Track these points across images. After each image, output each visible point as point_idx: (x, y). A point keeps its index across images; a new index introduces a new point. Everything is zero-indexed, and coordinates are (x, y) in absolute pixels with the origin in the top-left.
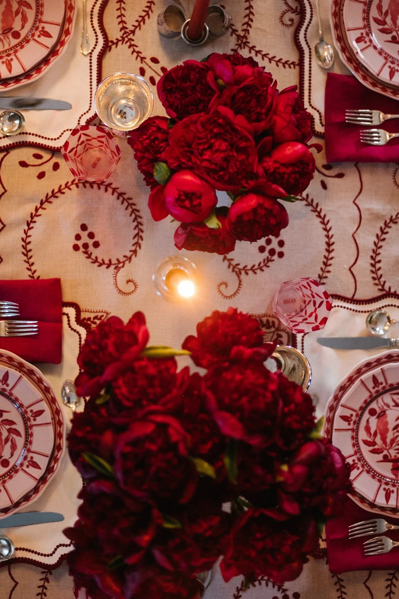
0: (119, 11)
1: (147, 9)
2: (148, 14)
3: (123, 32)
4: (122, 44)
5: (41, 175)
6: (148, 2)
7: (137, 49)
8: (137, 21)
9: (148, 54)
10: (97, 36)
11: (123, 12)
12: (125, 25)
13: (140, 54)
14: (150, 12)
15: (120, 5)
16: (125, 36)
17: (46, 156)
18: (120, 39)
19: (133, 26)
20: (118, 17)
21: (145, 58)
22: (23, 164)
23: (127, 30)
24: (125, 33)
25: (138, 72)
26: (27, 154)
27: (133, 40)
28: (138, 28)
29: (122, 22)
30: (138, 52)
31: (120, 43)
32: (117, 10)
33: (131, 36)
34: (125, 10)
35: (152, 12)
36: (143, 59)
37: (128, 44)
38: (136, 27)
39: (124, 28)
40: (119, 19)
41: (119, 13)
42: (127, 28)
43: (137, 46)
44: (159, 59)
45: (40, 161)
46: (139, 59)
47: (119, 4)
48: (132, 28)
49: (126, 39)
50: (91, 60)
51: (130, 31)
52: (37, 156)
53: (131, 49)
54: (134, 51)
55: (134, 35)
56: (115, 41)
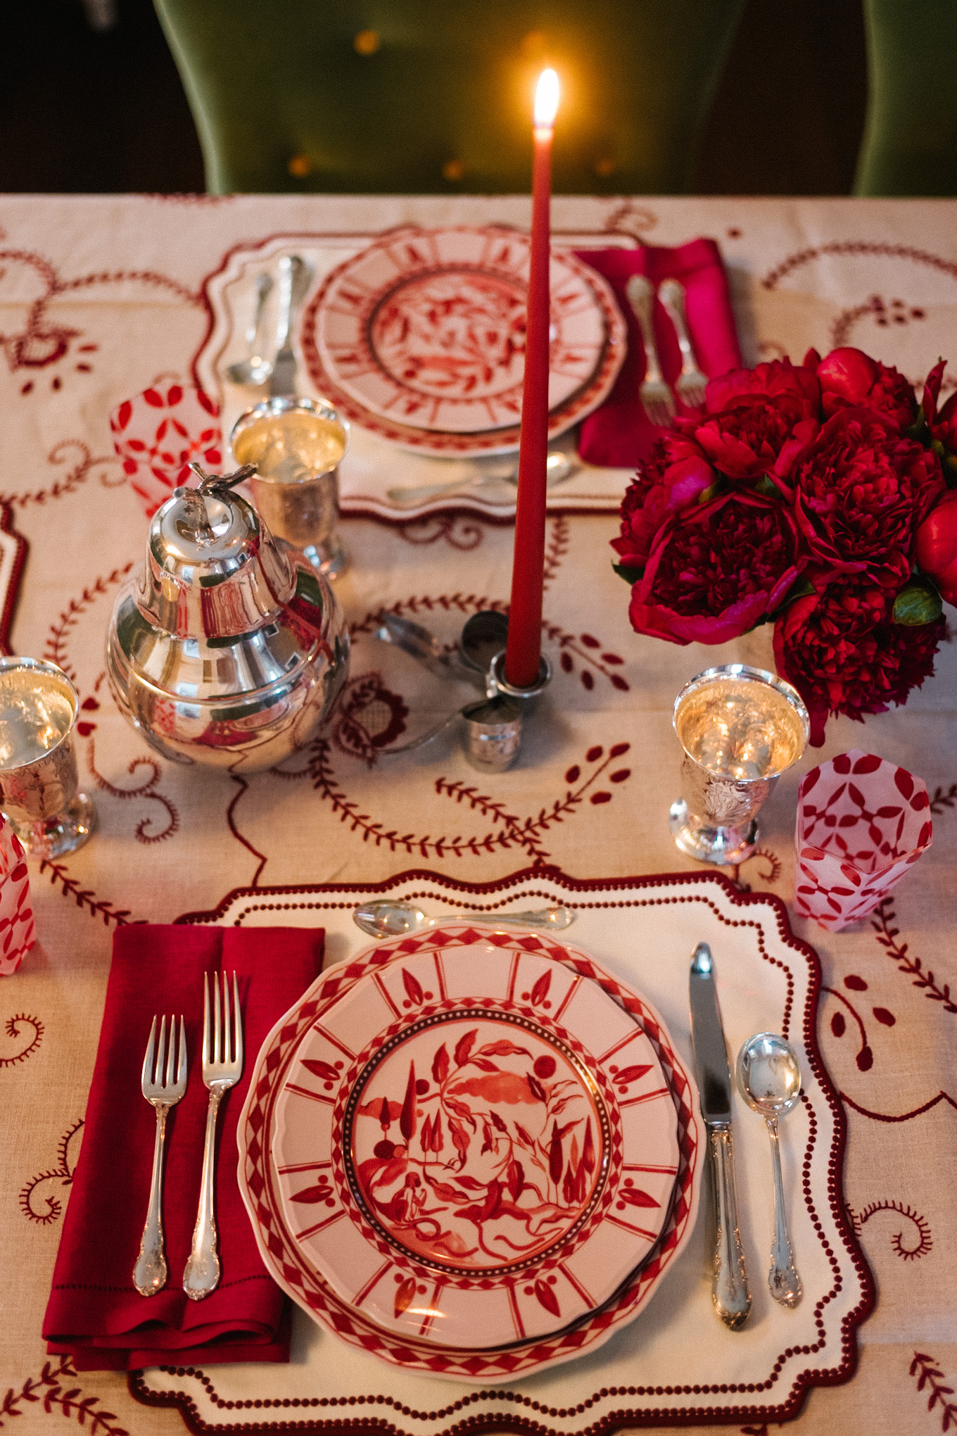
0: (462, 851)
1: (455, 793)
2: (468, 791)
3: (510, 842)
4: (538, 842)
5: (885, 1017)
6: (439, 790)
7: (550, 812)
8: (484, 812)
9: (560, 788)
10: (524, 895)
11: (464, 842)
12: (495, 838)
13: (562, 804)
14: (462, 787)
15: (448, 848)
16: (520, 837)
17: (831, 1006)
18: (528, 847)
19: (495, 819)
20: (476, 852)
21: (569, 795)
22: (865, 1060)
23: (507, 834)
24: (512, 836)
25: (602, 807)
26: (839, 1052)
27: (529, 821)
28: (501, 810)
29: (487, 843)
30: (557, 807)
31: (538, 847)
32: (459, 854)
33: (521, 825)
34: (458, 839)
35: (460, 783)
36: (571, 799)
37: (538, 829)
38: (498, 814)
39: (501, 839)
40: (482, 850)
41: (467, 852)
42: (502, 835)
43: (543, 812)
44: (567, 766)
45: (850, 1020)
46: (571, 806)
47: (445, 852)
48: (502, 822)
49: (528, 834)
50: (583, 906)
51: (508, 825)
52: (838, 1026)
53: (551, 823)
54: (555, 817)
55: (516, 819)
56: (534, 857)
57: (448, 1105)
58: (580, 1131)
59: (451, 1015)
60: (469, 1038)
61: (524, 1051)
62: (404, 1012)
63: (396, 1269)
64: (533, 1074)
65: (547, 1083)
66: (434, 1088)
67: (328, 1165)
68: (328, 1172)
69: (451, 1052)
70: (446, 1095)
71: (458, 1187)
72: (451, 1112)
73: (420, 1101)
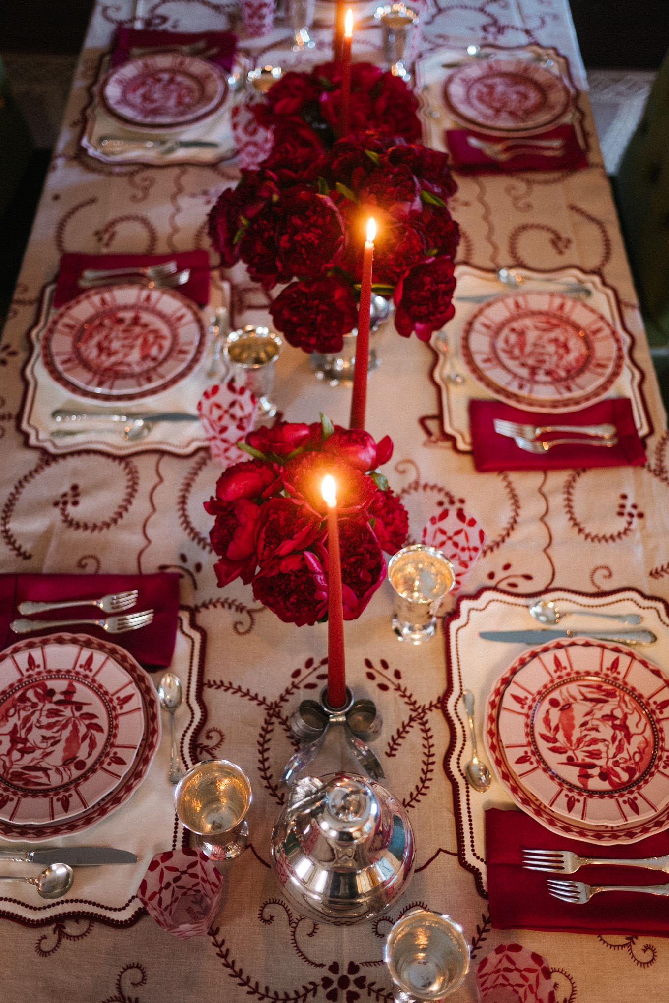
0: (430, 744)
1: (395, 747)
2: (394, 740)
3: (424, 720)
4: (424, 706)
5: (507, 567)
6: (394, 755)
7: (406, 700)
8: (407, 732)
9: (392, 694)
10: (456, 713)
11: (426, 743)
12: (422, 727)
13: (402, 694)
14: (391, 743)
15: (429, 751)
16: (422, 715)
17: (503, 586)
18: (427, 711)
19: (412, 727)
20: (431, 737)
21: (396, 690)
22: (528, 577)
23: (419, 721)
24: (421, 718)
25: (403, 675)
26: (525, 587)
27: (411, 710)
28: (406, 723)
29: (426, 731)
30: (404, 696)
31: (427, 706)
32: (433, 746)
33: (414, 714)
34: (424, 746)
35: (389, 744)
36: (398, 688)
37: (417, 706)
38: (408, 725)
39: (424, 724)
40: (430, 734)
41: (431, 741)
42: (420, 724)
43: (406, 703)
44: (378, 690)
45: (511, 580)
46: (403, 689)
47: (432, 753)
48: (412, 724)
49: (420, 711)
50: (461, 686)
51: (415, 721)
52: (514, 585)
53: (413, 699)
54: (410, 697)
55: (411, 716)
56: (433, 708)
57: (578, 747)
58: (584, 690)
59: (533, 743)
60: (543, 737)
61: (548, 712)
62: (535, 765)
63: (661, 769)
64: (559, 708)
65: (562, 703)
66: (570, 753)
67: (617, 801)
68: (621, 800)
69: (551, 745)
70: (573, 748)
71: (617, 743)
72: (581, 745)
73: (577, 760)
